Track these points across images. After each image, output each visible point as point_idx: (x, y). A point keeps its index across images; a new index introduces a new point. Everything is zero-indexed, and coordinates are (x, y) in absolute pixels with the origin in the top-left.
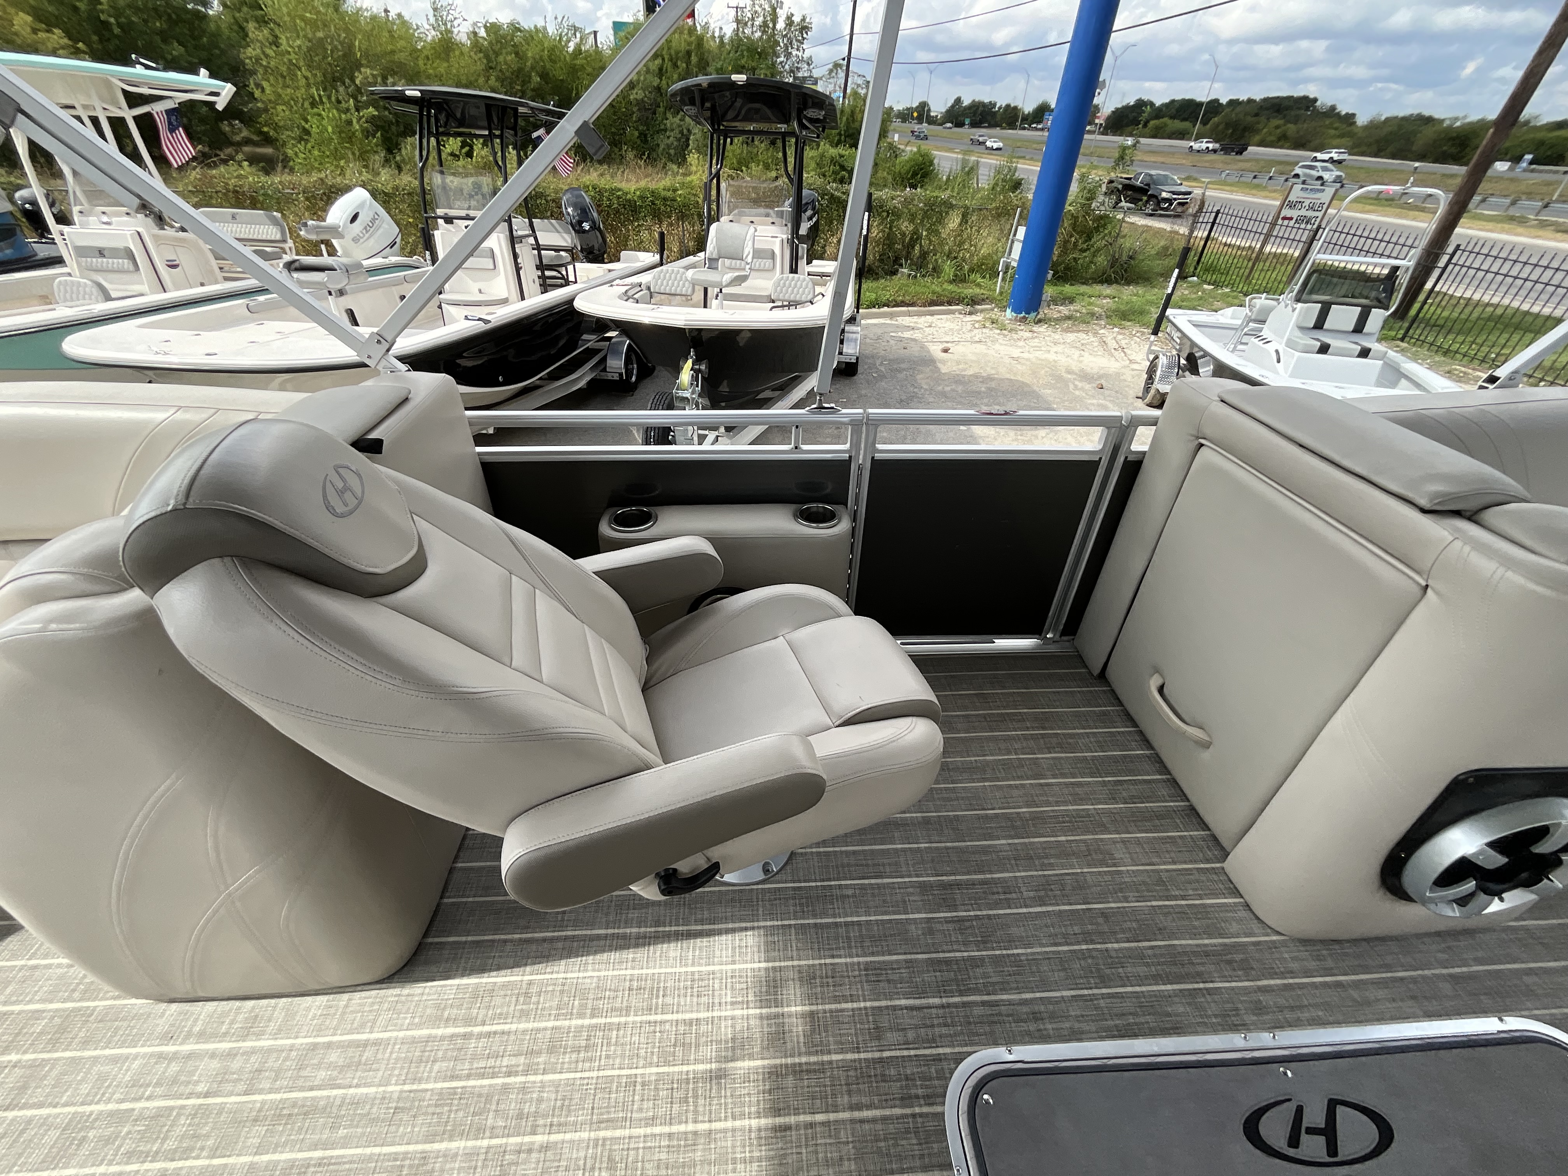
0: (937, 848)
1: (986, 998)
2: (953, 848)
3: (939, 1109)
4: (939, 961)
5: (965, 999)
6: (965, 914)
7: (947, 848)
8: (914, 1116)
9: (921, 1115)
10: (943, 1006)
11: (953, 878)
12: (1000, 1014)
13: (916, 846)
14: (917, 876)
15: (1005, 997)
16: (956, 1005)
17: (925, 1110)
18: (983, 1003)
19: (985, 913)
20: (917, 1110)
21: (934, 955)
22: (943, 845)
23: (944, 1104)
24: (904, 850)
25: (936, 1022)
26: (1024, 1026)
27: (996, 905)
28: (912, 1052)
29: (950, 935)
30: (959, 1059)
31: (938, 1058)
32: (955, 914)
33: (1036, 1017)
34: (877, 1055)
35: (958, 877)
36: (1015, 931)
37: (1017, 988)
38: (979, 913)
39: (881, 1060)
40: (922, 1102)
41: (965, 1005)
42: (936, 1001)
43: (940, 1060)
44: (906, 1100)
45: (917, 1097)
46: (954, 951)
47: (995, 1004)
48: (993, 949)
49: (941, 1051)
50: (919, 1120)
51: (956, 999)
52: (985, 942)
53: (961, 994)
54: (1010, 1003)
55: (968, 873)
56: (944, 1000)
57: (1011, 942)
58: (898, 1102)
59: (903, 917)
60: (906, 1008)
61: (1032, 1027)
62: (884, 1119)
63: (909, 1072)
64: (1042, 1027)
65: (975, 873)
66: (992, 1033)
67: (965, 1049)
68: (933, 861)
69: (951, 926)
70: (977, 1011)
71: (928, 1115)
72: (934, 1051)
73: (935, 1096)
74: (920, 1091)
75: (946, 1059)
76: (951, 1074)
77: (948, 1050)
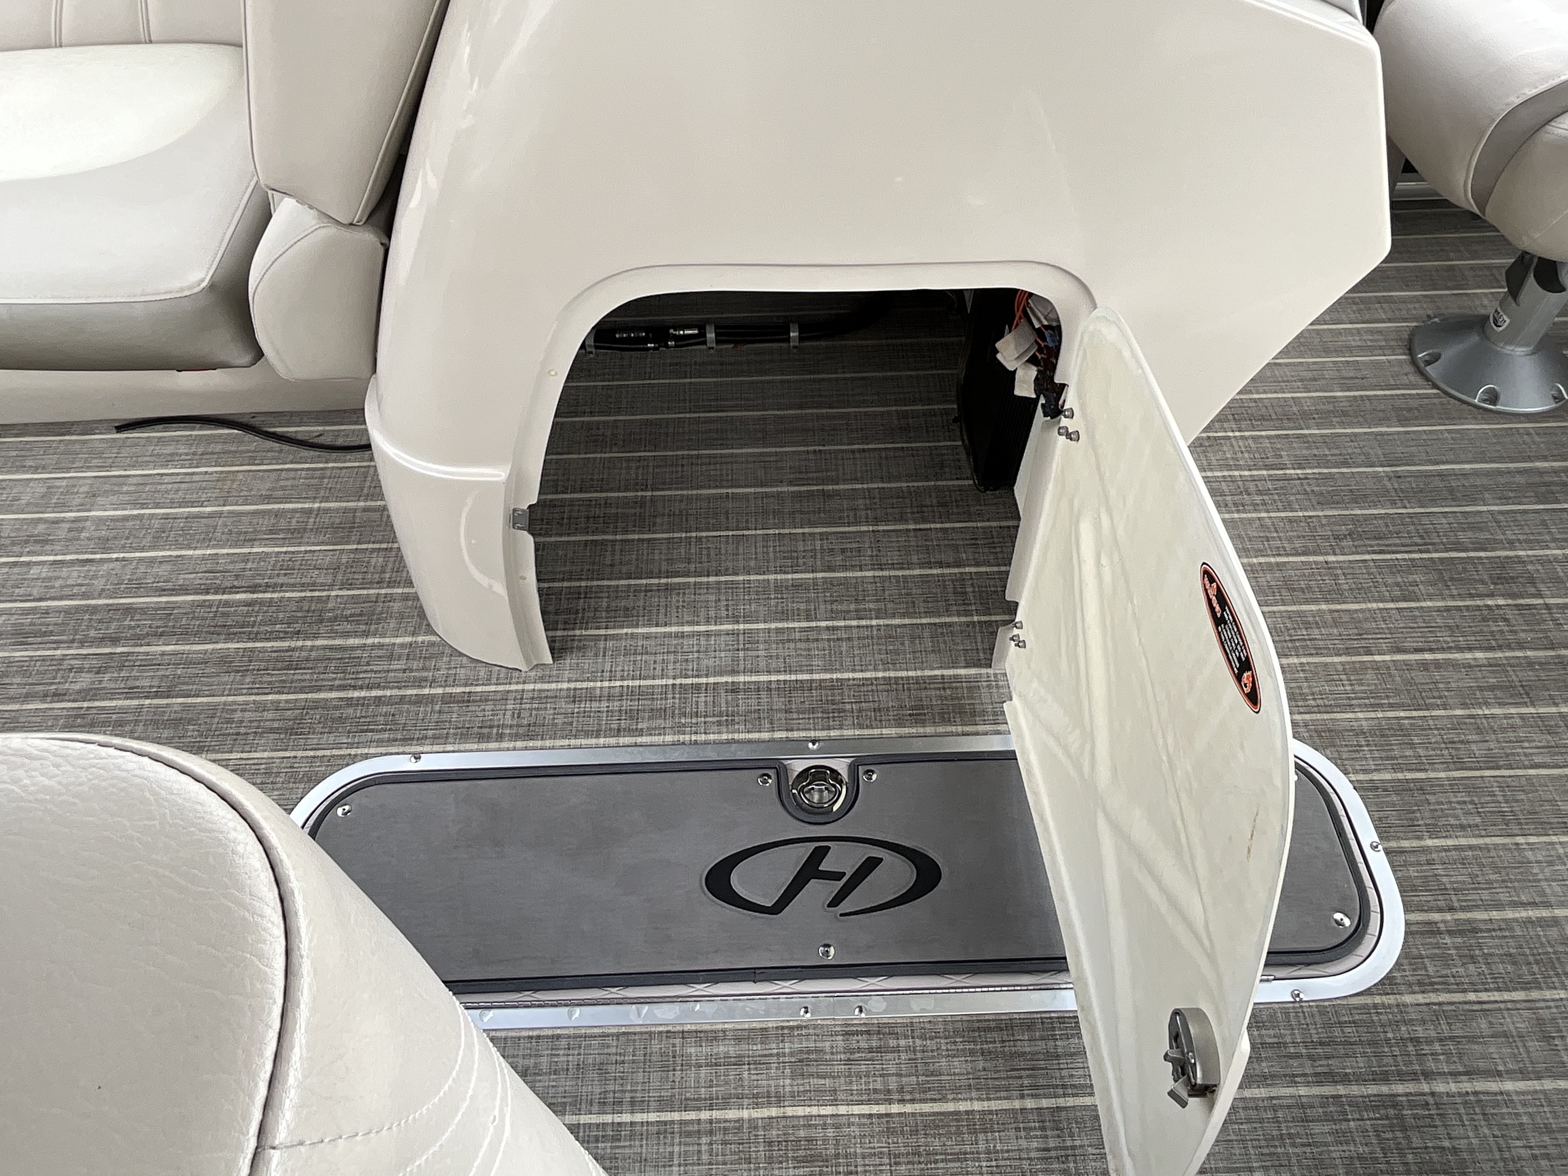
1: (1341, 1090)
3: (1414, 917)
5: (1384, 1090)
8: (1451, 909)
9: (1440, 910)
10: (1428, 1075)
12: (1312, 1058)
15: (1303, 1091)
16: (1402, 1077)
17: (1436, 917)
18: (1345, 1079)
20: (1448, 916)
23: (1408, 924)
25: (1437, 1047)
28: (1472, 996)
30: (1387, 984)
31: (1424, 986)
34: (1535, 995)
37: (1274, 1108)
39: (1526, 986)
40: (1442, 927)
41: (1384, 1078)
42: (1440, 1087)
43: (1420, 983)
44: (1471, 929)
45: (1450, 933)
47: (1321, 1078)
49: (1420, 998)
50: (1441, 904)
51: (1400, 1088)
53: (1392, 1101)
54: (1292, 1080)
56: (1425, 1087)
58: (1482, 926)
60: (1499, 1074)
62: (1499, 906)
63: (1471, 967)
66: (1328, 1026)
67: (1378, 1000)
70: (1358, 1064)
71: (1430, 910)
72: (1433, 998)
73: (1422, 933)
74: (1448, 940)
75: (1410, 985)
76: (1398, 964)
77: (1408, 999)
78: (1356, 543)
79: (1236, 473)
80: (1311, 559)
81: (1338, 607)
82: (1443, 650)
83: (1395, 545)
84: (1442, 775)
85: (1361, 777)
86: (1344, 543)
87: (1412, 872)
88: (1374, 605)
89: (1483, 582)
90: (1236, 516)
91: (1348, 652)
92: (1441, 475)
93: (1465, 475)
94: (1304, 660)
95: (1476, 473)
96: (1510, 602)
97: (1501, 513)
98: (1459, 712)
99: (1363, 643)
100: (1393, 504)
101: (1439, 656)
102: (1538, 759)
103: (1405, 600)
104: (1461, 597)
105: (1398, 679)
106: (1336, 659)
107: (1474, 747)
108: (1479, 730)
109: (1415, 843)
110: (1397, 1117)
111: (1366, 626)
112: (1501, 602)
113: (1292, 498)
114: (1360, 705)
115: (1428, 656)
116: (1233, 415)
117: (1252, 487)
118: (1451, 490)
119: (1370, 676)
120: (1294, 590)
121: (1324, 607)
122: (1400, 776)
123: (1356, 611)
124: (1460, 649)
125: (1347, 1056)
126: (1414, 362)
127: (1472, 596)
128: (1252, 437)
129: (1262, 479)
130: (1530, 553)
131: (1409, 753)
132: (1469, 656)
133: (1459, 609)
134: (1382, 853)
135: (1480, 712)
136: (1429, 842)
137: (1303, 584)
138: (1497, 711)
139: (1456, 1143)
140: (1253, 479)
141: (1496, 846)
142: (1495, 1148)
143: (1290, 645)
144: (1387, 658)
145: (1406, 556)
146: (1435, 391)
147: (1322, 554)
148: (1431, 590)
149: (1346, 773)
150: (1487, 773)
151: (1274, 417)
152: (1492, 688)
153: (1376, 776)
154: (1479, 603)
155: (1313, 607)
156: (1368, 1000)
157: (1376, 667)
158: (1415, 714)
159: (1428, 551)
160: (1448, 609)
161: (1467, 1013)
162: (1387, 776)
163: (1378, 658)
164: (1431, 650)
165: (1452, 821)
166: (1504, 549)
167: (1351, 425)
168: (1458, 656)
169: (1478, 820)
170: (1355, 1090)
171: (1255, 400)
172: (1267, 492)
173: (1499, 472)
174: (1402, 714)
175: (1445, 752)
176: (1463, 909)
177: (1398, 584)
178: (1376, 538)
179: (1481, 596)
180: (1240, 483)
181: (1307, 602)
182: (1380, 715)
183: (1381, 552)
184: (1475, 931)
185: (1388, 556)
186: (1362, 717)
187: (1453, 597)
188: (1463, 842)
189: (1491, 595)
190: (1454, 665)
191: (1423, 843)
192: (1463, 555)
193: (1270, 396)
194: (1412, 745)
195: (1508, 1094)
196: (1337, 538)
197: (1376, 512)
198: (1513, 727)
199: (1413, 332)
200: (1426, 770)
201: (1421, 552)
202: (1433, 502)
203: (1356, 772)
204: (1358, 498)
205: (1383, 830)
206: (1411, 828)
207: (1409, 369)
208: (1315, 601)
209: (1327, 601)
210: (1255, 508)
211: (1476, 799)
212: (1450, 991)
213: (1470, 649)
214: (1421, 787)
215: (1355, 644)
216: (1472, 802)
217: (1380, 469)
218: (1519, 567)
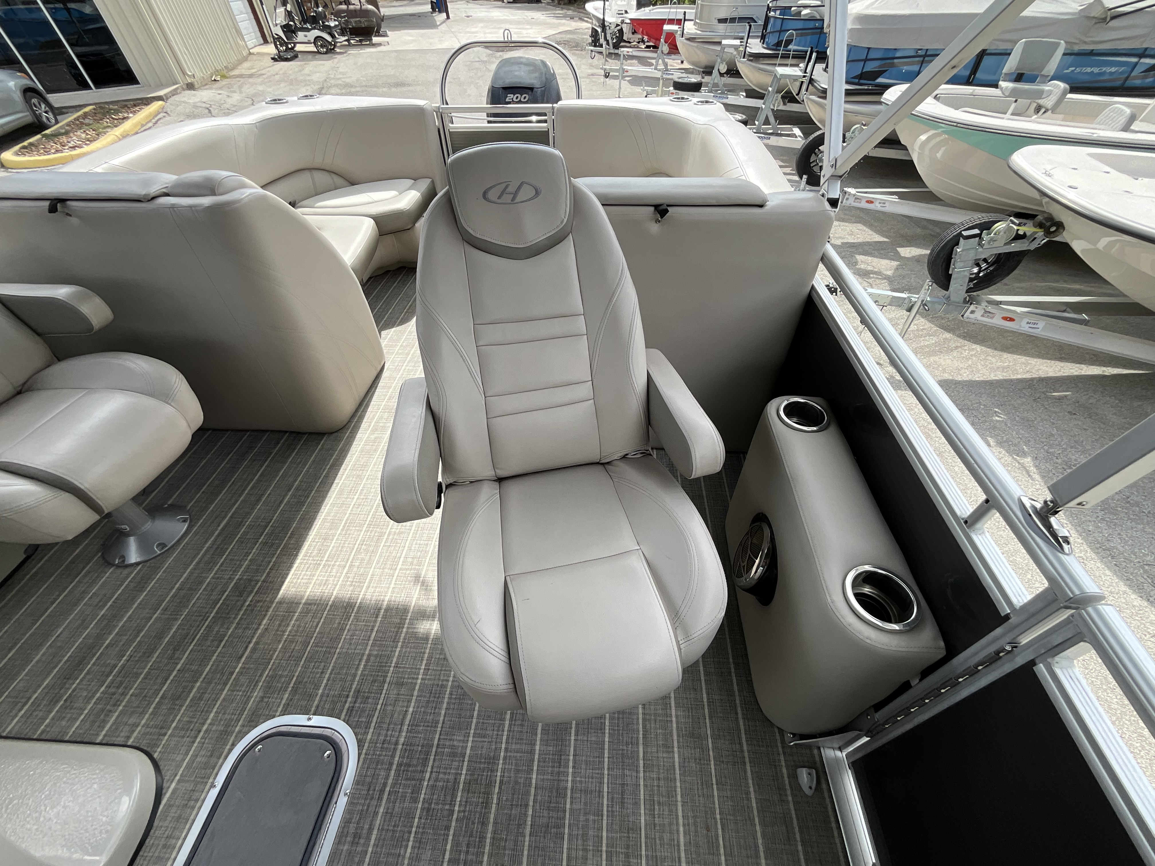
0: (528, 793)
1: (388, 789)
2: (526, 815)
3: (343, 716)
4: (428, 753)
5: (394, 767)
6: (459, 799)
7: (527, 806)
8: (348, 696)
9: (346, 702)
10: (396, 744)
11: (495, 801)
12: (372, 799)
13: (535, 768)
14: (505, 758)
15: (381, 810)
16: (393, 756)
17: (347, 705)
18: (385, 785)
19: (453, 824)
20: (349, 699)
21: (434, 750)
22: (531, 803)
23: (344, 721)
24: (532, 752)
25: (390, 733)
26: (356, 818)
27: (456, 844)
28: (379, 707)
29: (445, 773)
30: (360, 744)
31: (367, 726)
32: (461, 787)
33: (357, 836)
35: (494, 806)
36: (427, 854)
37: (383, 829)
38: (455, 816)
40: (352, 705)
41: (391, 764)
42: (402, 740)
43: (366, 728)
44: (357, 694)
45: (355, 702)
46: (431, 772)
47: (380, 797)
48: (420, 818)
49: (371, 731)
50: (344, 700)
51: (396, 759)
52: (428, 810)
53: (400, 765)
54: (375, 814)
55: (495, 823)
56: (400, 747)
57: (419, 843)
58: (359, 687)
59: (472, 731)
60: (406, 711)
61: (352, 828)
62: (355, 675)
63: (370, 701)
64: (349, 839)
65: (494, 832)
66: (363, 783)
68: (516, 783)
69: (452, 777)
70: (382, 775)
71: (344, 706)
72: (373, 725)
73: (350, 716)
74: (357, 705)
75: (365, 733)
76: (356, 734)
77: (369, 737)
78: (181, 650)
79: (98, 695)
80: (171, 678)
81: (203, 676)
82: (253, 637)
83: (195, 630)
84: (299, 669)
85: (280, 709)
86: (176, 656)
87: (327, 706)
88: (214, 658)
89: (238, 601)
90: (121, 708)
91: (225, 684)
92: (179, 589)
93: (187, 579)
94: (215, 710)
95: (191, 573)
96: (253, 594)
97: (215, 574)
98: (280, 646)
99: (227, 673)
100: (176, 619)
101: (254, 640)
102: (315, 624)
103: (221, 641)
104: (237, 615)
105: (252, 666)
106: (225, 692)
107: (297, 648)
108: (292, 642)
109: (318, 698)
110: (405, 766)
111: (220, 667)
112: (250, 599)
113: (135, 670)
114: (251, 692)
115: (251, 645)
116: (65, 678)
117: (112, 690)
118: (190, 589)
119: (243, 679)
120: (180, 696)
121: (198, 684)
122: (290, 689)
123: (211, 669)
124: (257, 629)
125: (377, 779)
126: (118, 566)
127: (240, 610)
128: (87, 674)
129: (112, 682)
130: (239, 573)
131: (283, 680)
132: (262, 627)
133: (241, 619)
134: (314, 717)
135: (286, 637)
136: (320, 691)
137: (181, 690)
138: (289, 628)
139: (421, 744)
140: (109, 687)
141: (335, 663)
142: (426, 728)
143: (203, 714)
144: (240, 665)
145: (203, 628)
146: (141, 566)
147: (173, 671)
148: (225, 626)
149: (274, 717)
150: (309, 648)
151: (86, 655)
152: (280, 625)
153: (284, 702)
154: (244, 608)
155: (195, 690)
156: (363, 756)
157: (240, 673)
158: (270, 667)
159: (209, 617)
160: (238, 624)
161: (384, 711)
162: (286, 696)
163: (237, 670)
164: (250, 642)
165: (318, 676)
166: (231, 582)
167: (123, 616)
168: (259, 631)
169: (323, 664)
170: (390, 781)
171: (67, 661)
172: (121, 683)
173: (198, 563)
174: (267, 673)
175: (292, 662)
176: (350, 692)
177: (213, 641)
178: (185, 638)
179: (242, 605)
180: (106, 696)
181: (190, 692)
182: (261, 684)
183: (193, 640)
184: (359, 691)
185: (198, 637)
186: (257, 693)
187: (235, 618)
188: (327, 676)
189: (245, 601)
190: (262, 636)
191: (319, 694)
192: (221, 602)
193: (72, 650)
194: (281, 676)
195: (413, 712)
196: (171, 658)
197: (174, 630)
198: (299, 626)
199: (103, 556)
200: (294, 676)
201: (207, 620)
202: (189, 601)
203: (276, 711)
204: (160, 636)
205: (305, 711)
206: (311, 697)
207: (119, 571)
208: (192, 687)
209: (196, 681)
210: (124, 694)
211: (315, 660)
212: (374, 716)
213: (260, 625)
214: (298, 682)
215: (225, 678)
216: (316, 662)
217: (156, 615)
218: (242, 582)
